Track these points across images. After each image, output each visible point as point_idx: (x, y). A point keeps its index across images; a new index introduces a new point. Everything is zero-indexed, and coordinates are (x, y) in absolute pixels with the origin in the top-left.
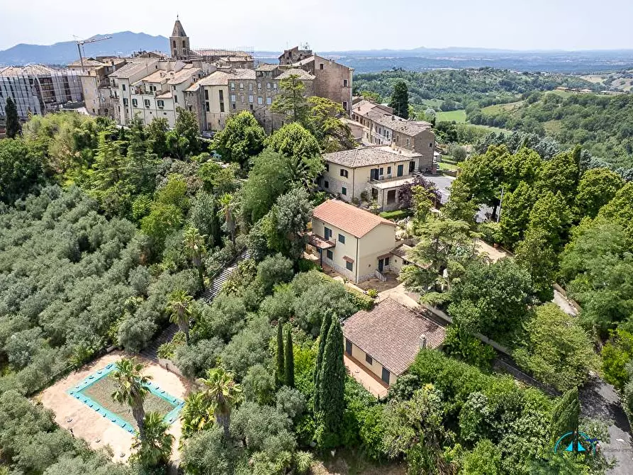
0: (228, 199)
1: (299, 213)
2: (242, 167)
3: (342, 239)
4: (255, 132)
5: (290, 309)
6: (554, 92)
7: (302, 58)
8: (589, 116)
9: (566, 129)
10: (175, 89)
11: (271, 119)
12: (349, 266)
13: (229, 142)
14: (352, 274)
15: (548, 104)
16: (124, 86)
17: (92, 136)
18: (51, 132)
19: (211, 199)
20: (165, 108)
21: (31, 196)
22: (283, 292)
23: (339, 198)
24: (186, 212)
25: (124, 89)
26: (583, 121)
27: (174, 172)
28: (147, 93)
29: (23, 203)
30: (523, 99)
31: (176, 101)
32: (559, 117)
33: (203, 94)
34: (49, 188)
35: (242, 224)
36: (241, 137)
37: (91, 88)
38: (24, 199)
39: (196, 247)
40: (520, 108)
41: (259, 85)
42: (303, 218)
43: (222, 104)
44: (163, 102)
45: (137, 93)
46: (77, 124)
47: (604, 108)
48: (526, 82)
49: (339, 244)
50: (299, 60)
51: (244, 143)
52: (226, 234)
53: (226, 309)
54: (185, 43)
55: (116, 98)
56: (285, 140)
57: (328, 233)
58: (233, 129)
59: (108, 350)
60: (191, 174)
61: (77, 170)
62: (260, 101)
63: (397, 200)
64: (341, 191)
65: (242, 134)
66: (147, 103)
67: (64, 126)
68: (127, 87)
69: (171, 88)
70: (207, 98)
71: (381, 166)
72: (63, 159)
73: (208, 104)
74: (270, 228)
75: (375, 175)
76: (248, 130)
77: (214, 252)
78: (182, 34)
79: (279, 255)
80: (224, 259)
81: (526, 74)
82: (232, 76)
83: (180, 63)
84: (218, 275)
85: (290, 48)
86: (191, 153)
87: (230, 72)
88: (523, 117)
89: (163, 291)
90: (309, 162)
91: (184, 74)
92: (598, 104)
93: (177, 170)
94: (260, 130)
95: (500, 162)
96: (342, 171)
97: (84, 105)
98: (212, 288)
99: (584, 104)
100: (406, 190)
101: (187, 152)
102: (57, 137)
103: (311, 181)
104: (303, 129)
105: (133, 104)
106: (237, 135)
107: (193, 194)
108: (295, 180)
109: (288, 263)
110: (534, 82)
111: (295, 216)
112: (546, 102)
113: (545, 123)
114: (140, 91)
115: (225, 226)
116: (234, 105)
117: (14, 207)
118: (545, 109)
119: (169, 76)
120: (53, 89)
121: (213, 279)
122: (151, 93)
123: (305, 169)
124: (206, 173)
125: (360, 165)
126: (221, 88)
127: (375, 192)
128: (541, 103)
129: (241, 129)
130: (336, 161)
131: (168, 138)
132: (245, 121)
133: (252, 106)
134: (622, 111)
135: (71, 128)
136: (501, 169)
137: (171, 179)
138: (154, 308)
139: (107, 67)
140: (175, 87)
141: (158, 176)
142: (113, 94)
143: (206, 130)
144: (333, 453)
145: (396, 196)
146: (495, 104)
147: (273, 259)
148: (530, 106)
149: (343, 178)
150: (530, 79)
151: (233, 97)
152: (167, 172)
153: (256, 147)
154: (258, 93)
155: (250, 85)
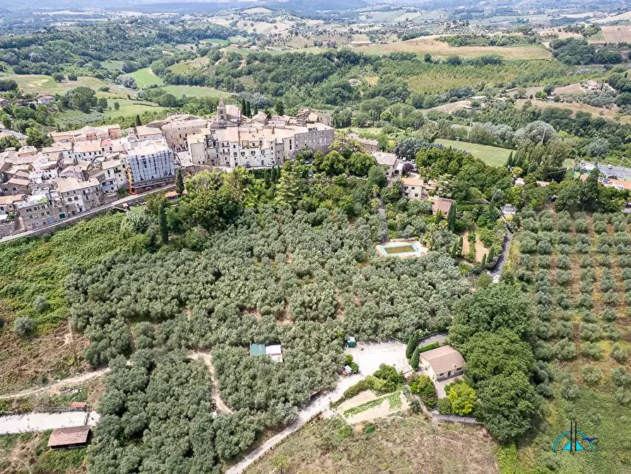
12: (416, 195)
14: (417, 198)
25: (234, 148)
28: (252, 148)
37: (199, 150)
43: (291, 146)
44: (264, 151)
49: (412, 190)
57: (406, 188)
66: (253, 153)
69: (269, 143)
92: (274, 61)
99: (264, 61)
105: (241, 154)
110: (184, 31)
112: (230, 60)
114: (246, 147)
116: (297, 145)
127: (396, 172)
128: (225, 60)
134: (292, 66)
142: (222, 150)
148: (217, 64)
151: (297, 142)
154: (309, 138)
155: (306, 135)
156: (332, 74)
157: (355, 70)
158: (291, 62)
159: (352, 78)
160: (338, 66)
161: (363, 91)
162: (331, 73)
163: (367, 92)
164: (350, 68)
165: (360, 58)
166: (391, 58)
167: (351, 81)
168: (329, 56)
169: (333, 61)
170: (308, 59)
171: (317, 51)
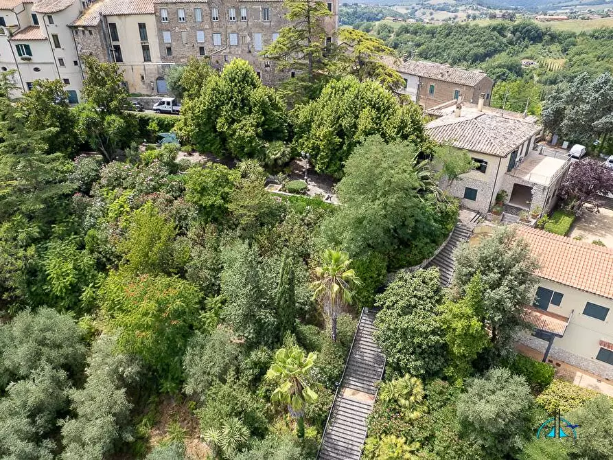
3: (597, 312)
4: (269, 98)
6: (382, 22)
8: (422, 45)
10: (51, 22)
13: (222, 120)
15: (381, 34)
20: (34, 58)
26: (417, 51)
31: (58, 46)
33: (109, 30)
41: (215, 13)
43: (146, 49)
44: (27, 47)
47: (433, 37)
48: (348, 13)
49: (582, 318)
57: (548, 297)
58: (225, 94)
62: (217, 39)
64: (462, 195)
65: (246, 103)
69: (44, 21)
70: (116, 38)
73: (117, 48)
75: (514, 160)
81: (345, 5)
92: (428, 33)
93: (117, 182)
99: (415, 33)
101: (127, 142)
110: (355, 13)
116: (169, 49)
126: (142, 19)
129: (241, 93)
131: (81, 120)
132: (244, 77)
133: (202, 49)
134: (449, 40)
140: (50, 18)
149: (478, 175)
150: (351, 11)
151: (167, 36)
154: (212, 27)
155: (198, 13)
156: (500, 52)
157: (533, 49)
158: (448, 35)
159: (527, 58)
160: (511, 43)
161: (539, 75)
162: (496, 51)
163: (545, 77)
164: (527, 47)
165: (544, 34)
166: (592, 36)
167: (523, 62)
168: (501, 30)
169: (504, 36)
170: (470, 33)
171: (484, 22)
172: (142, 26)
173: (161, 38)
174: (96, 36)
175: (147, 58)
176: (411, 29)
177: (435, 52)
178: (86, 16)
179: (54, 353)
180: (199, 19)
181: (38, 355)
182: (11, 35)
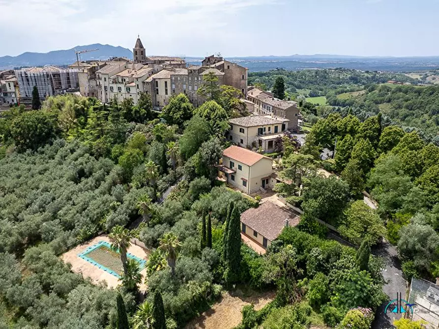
0: (172, 144)
1: (214, 152)
2: (179, 127)
3: (240, 168)
4: (188, 106)
5: (209, 207)
6: (386, 84)
7: (216, 62)
8: (409, 100)
9: (393, 109)
10: (137, 81)
11: (196, 99)
12: (245, 184)
13: (172, 112)
14: (246, 189)
15: (382, 92)
16: (105, 78)
17: (85, 108)
18: (60, 106)
19: (161, 146)
20: (131, 92)
21: (47, 146)
22: (205, 198)
23: (239, 146)
24: (145, 154)
25: (105, 80)
26: (405, 104)
27: (137, 130)
28: (119, 83)
29: (43, 150)
30: (365, 89)
32: (389, 101)
33: (155, 83)
34: (58, 141)
35: (179, 160)
36: (179, 110)
37: (84, 80)
38: (43, 147)
39: (153, 173)
40: (362, 95)
41: (190, 78)
42: (217, 155)
43: (166, 90)
44: (129, 88)
45: (113, 83)
46: (76, 102)
47: (419, 95)
48: (367, 78)
49: (238, 171)
50: (214, 63)
51: (181, 113)
52: (170, 167)
53: (171, 207)
54: (143, 53)
55: (100, 86)
56: (206, 111)
57: (232, 164)
58: (175, 105)
59: (99, 233)
60: (148, 132)
61: (75, 130)
62: (190, 88)
63: (274, 147)
64: (240, 142)
65: (180, 108)
66: (119, 89)
67: (68, 103)
68: (107, 79)
69: (135, 80)
70: (157, 86)
71: (264, 127)
72: (67, 123)
73: (157, 90)
74: (197, 161)
75: (261, 131)
76: (183, 105)
77: (162, 177)
78: (141, 46)
79: (203, 177)
80: (169, 181)
81: (367, 72)
82: (173, 73)
83: (140, 65)
84: (165, 190)
85: (209, 56)
86: (148, 119)
87: (172, 71)
88: (365, 101)
89: (133, 199)
90: (221, 124)
91: (143, 71)
92: (415, 92)
93: (139, 130)
94: (190, 105)
95: (335, 123)
96: (241, 129)
97: (79, 90)
98: (162, 198)
99: (406, 92)
100: (279, 140)
101: (145, 118)
102: (64, 109)
103: (222, 135)
104: (217, 104)
105: (111, 89)
106: (176, 108)
107: (149, 143)
108: (212, 134)
109: (208, 181)
110: (373, 78)
111: (212, 154)
112: (380, 91)
113: (379, 105)
114: (115, 82)
115: (170, 162)
116: (174, 90)
117: (37, 152)
118: (380, 96)
119: (133, 72)
120: (60, 80)
121: (162, 193)
122: (122, 83)
123: (218, 128)
124: (157, 131)
125: (251, 125)
126: (166, 80)
127: (260, 142)
128: (377, 91)
129: (179, 104)
130: (237, 123)
131: (134, 110)
132: (182, 99)
133: (185, 91)
135: (73, 104)
136: (336, 128)
137: (135, 135)
138: (128, 208)
139: (95, 67)
140: (137, 79)
141: (127, 133)
142: (98, 83)
143: (156, 106)
144: (234, 286)
145: (274, 144)
146: (346, 93)
147: (199, 180)
148: (370, 94)
149: (242, 134)
150: (370, 76)
151: (174, 86)
152: (133, 130)
153: (189, 115)
154: (189, 84)
155: (184, 78)
172: (166, 82)
173: (171, 86)
174: (150, 85)
175: (167, 93)
176: (404, 89)
177: (419, 106)
178: (149, 79)
179: (105, 168)
180: (185, 80)
181: (102, 167)
182: (126, 84)
